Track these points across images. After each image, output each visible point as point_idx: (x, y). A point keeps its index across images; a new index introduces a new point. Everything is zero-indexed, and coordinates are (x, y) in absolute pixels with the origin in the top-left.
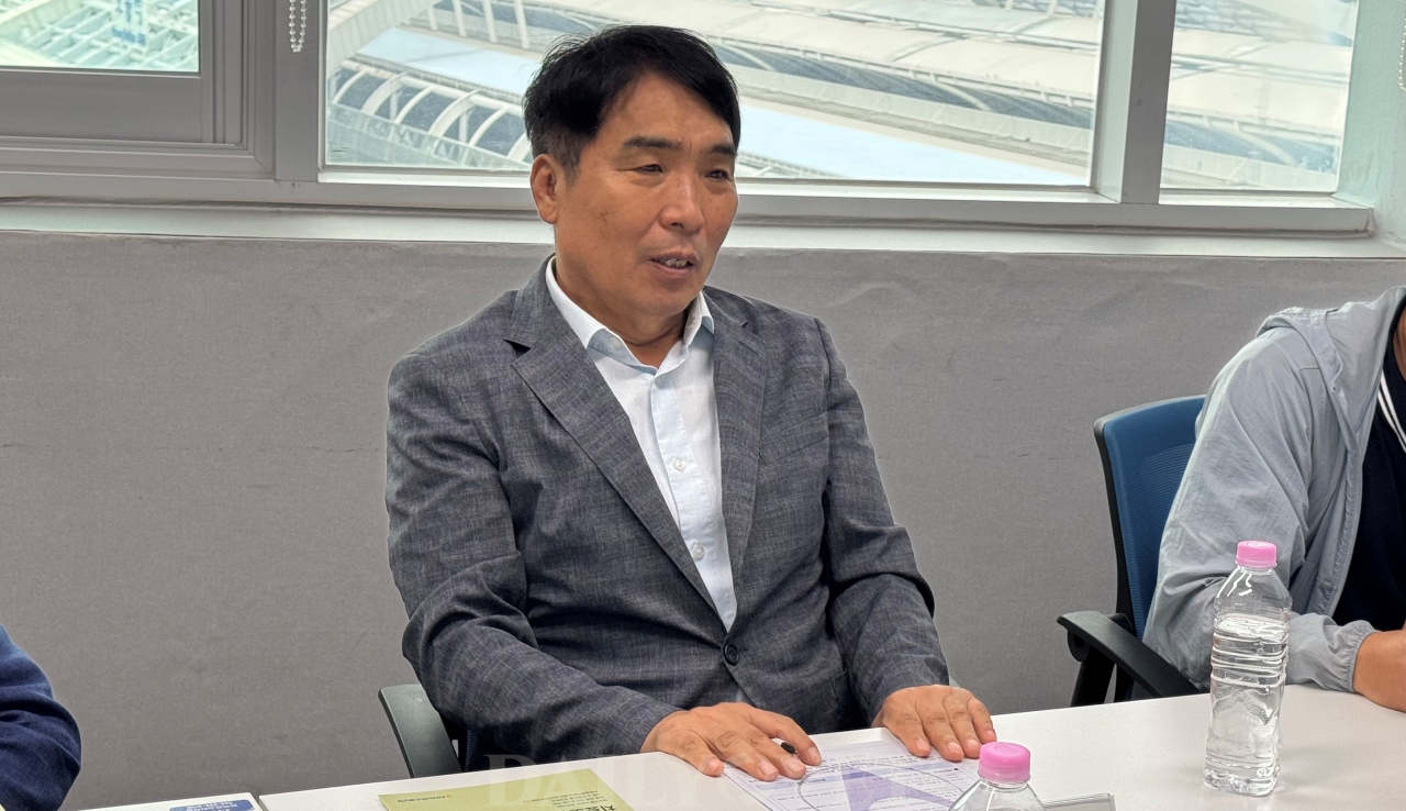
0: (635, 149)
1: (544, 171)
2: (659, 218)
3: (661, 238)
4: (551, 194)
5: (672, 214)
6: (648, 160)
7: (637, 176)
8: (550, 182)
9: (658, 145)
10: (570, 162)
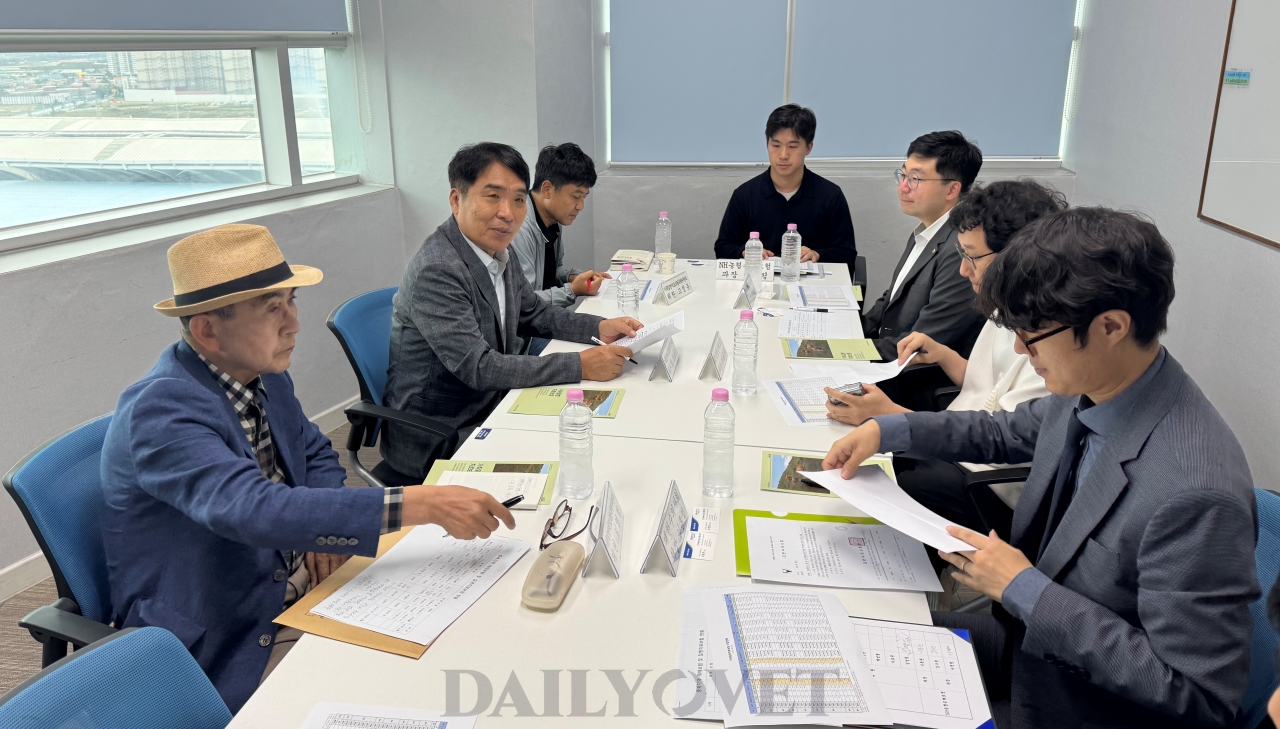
0: (488, 189)
1: (454, 194)
2: (496, 214)
3: (497, 222)
4: (457, 203)
5: (501, 214)
6: (493, 193)
7: (490, 199)
8: (456, 199)
9: (497, 187)
10: (464, 192)
